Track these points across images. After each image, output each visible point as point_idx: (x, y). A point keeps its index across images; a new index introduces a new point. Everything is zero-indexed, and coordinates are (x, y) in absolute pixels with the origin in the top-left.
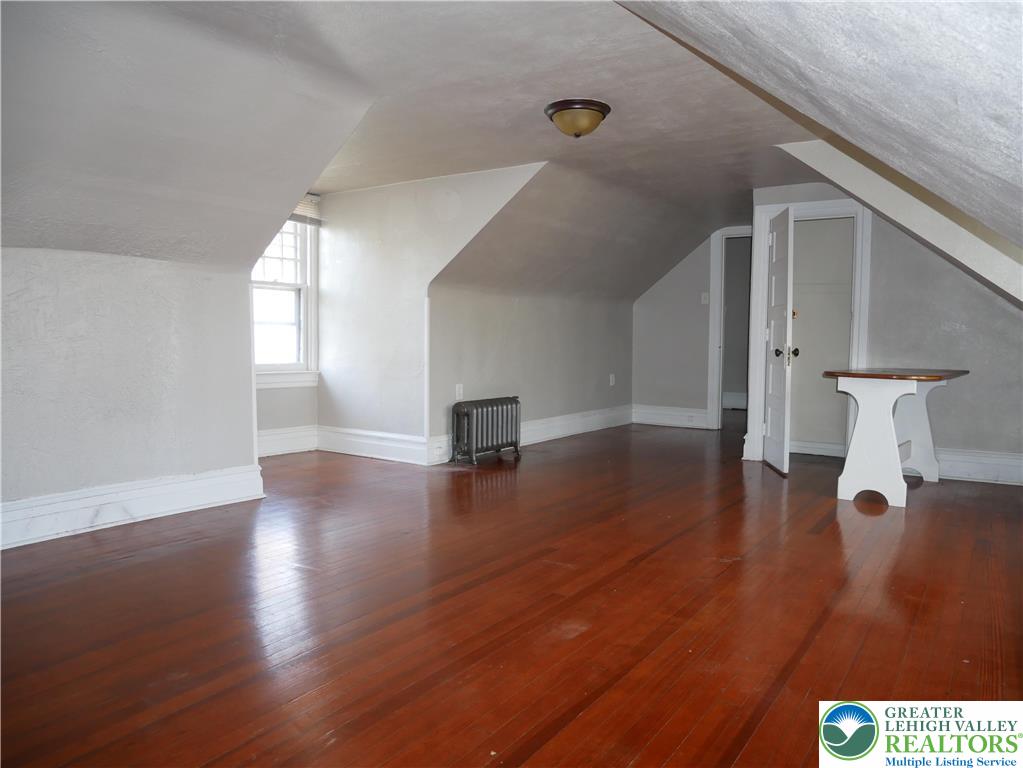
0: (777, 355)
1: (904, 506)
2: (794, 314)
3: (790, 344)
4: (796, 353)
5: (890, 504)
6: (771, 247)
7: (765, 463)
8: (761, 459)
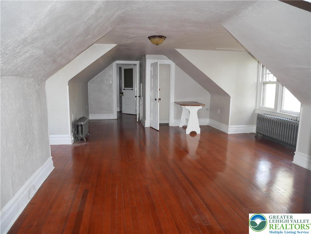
0: (156, 100)
1: (200, 133)
2: (160, 89)
3: (159, 97)
4: (160, 99)
5: (197, 133)
6: (151, 71)
7: (151, 127)
8: (149, 126)
